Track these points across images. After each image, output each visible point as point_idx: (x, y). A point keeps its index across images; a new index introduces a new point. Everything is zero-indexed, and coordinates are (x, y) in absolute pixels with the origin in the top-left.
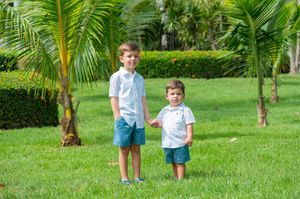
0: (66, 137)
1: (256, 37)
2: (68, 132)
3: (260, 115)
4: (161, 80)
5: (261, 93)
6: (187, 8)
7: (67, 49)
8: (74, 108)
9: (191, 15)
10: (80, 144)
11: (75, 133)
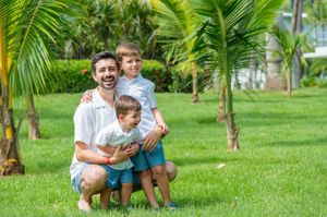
0: (6, 163)
1: (227, 39)
2: (8, 158)
3: (229, 137)
4: (69, 95)
5: (231, 108)
6: (98, 8)
7: (7, 51)
8: (16, 126)
9: (103, 16)
10: (23, 173)
11: (17, 158)
